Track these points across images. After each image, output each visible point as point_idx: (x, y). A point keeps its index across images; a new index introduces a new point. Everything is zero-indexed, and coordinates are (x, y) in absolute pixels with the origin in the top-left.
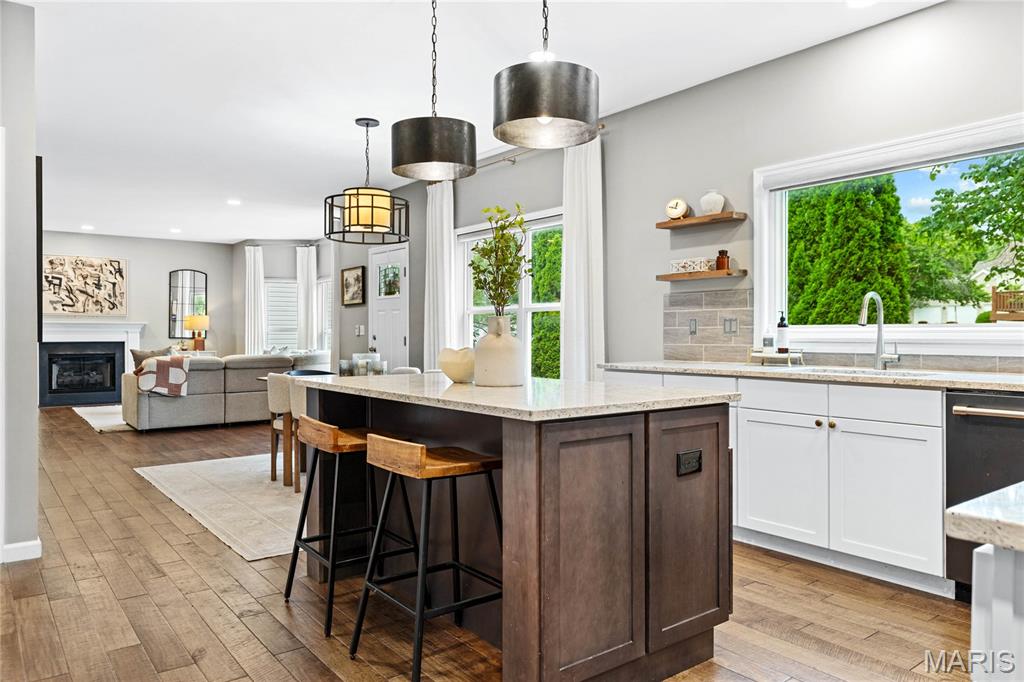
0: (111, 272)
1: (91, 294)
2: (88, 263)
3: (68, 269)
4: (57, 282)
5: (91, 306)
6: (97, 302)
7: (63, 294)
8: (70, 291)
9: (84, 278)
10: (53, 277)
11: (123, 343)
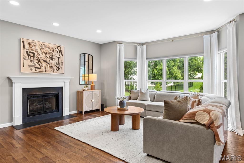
0: (57, 52)
1: (49, 62)
2: (47, 46)
3: (38, 48)
4: (32, 55)
5: (49, 69)
6: (51, 67)
7: (35, 62)
8: (39, 60)
9: (45, 54)
10: (30, 52)
11: (62, 87)
